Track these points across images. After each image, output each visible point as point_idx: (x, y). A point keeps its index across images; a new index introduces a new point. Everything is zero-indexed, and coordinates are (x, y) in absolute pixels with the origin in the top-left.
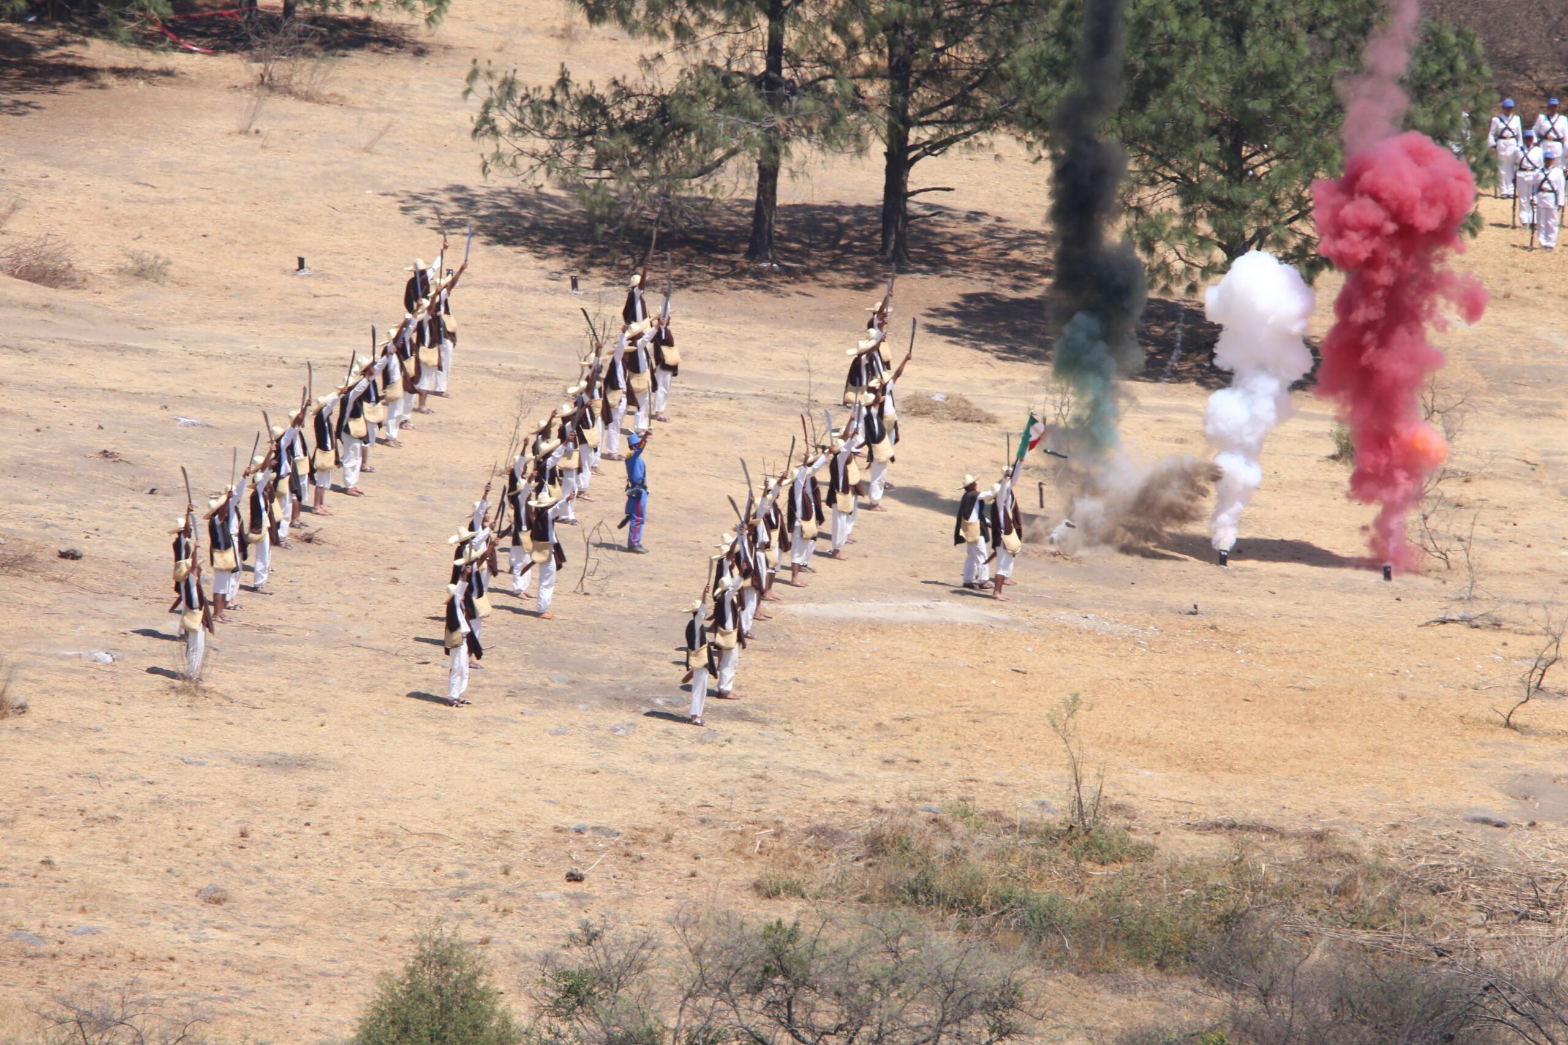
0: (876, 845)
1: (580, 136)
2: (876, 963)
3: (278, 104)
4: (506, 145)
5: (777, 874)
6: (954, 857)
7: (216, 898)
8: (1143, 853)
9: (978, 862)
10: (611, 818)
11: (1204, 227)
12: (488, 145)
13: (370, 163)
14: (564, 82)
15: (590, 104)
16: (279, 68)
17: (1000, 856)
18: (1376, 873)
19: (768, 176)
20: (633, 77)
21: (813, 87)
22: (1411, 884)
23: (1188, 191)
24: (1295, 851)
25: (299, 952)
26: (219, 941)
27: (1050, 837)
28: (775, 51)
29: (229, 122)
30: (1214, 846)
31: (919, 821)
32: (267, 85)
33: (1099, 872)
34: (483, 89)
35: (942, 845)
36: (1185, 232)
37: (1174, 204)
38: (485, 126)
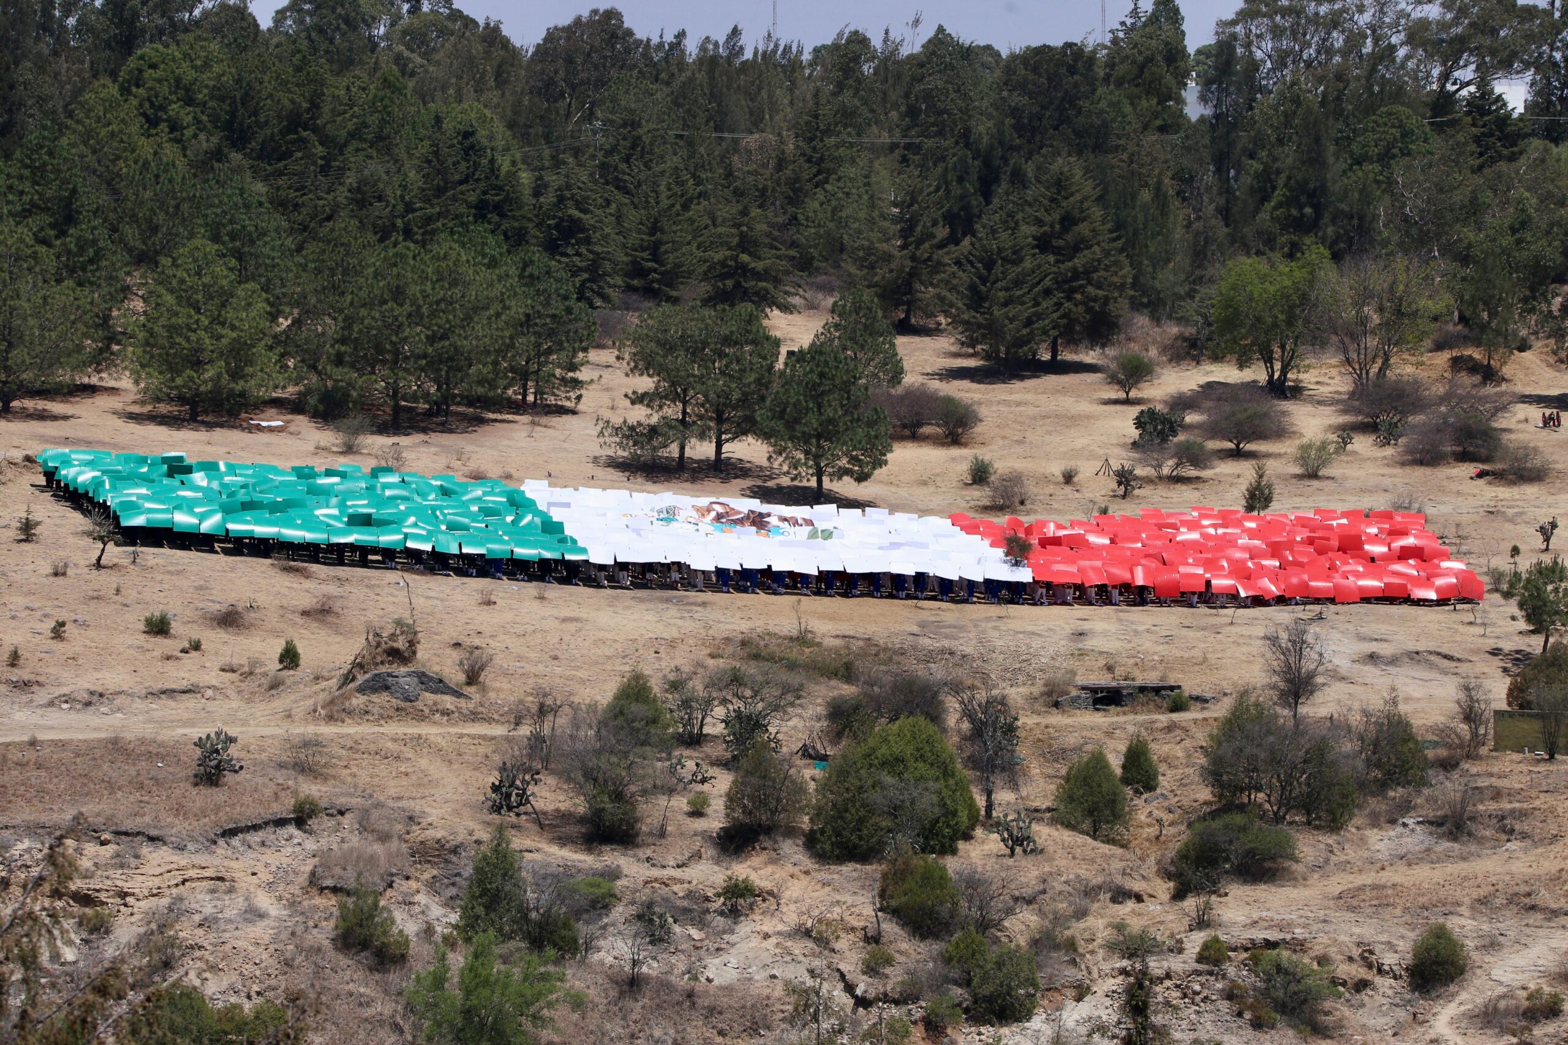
0: (744, 643)
1: (627, 437)
2: (760, 678)
3: (538, 429)
4: (608, 440)
5: (716, 651)
6: (766, 646)
7: (555, 658)
8: (819, 644)
9: (773, 648)
10: (666, 635)
11: (811, 463)
12: (602, 440)
13: (565, 445)
14: (625, 422)
15: (632, 428)
16: (536, 419)
17: (779, 645)
18: (885, 649)
19: (682, 448)
20: (643, 420)
21: (694, 422)
22: (895, 652)
23: (807, 453)
24: (861, 643)
25: (580, 674)
26: (558, 670)
27: (791, 639)
28: (684, 413)
29: (524, 434)
30: (838, 642)
31: (754, 635)
32: (533, 423)
33: (807, 650)
34: (601, 424)
35: (762, 643)
36: (805, 464)
37: (802, 456)
38: (601, 434)
